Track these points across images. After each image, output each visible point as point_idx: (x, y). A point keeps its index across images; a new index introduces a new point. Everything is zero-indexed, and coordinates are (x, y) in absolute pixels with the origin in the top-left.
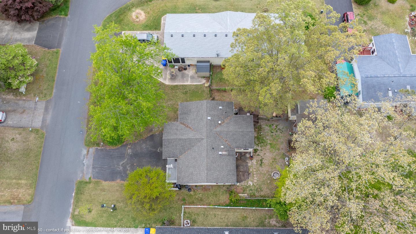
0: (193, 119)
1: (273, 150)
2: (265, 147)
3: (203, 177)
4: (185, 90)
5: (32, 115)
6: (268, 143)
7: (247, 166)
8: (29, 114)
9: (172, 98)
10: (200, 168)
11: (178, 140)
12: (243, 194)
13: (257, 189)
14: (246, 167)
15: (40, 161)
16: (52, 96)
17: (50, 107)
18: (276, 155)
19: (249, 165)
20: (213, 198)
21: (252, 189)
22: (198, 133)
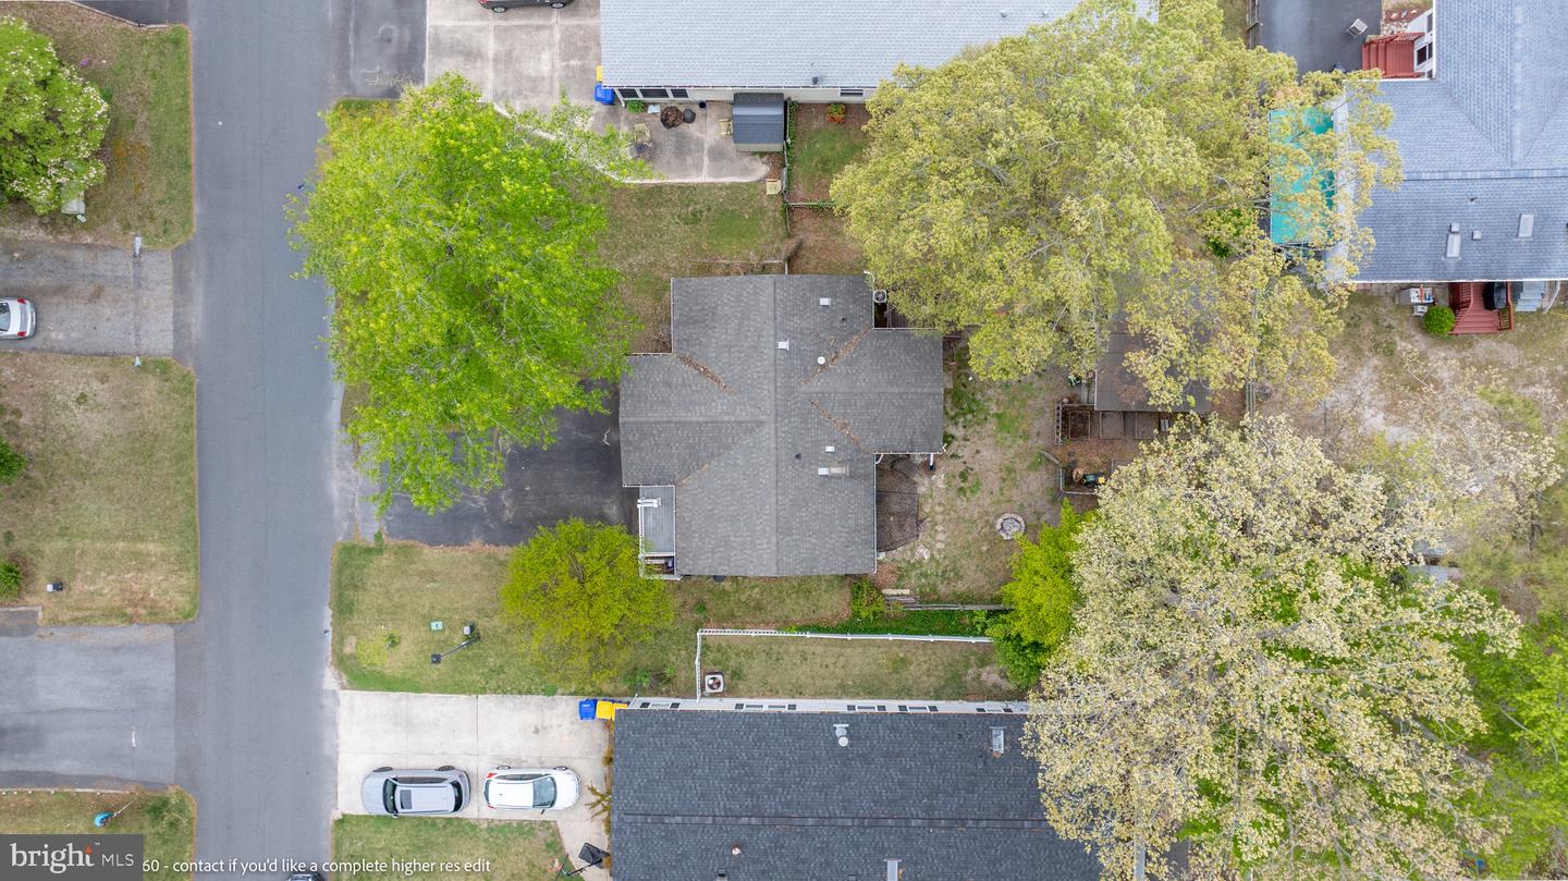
0: (726, 346)
1: (1006, 438)
2: (978, 428)
3: (765, 556)
4: (690, 209)
5: (131, 308)
6: (991, 412)
7: (913, 494)
8: (119, 304)
9: (644, 241)
10: (755, 526)
11: (673, 425)
12: (897, 588)
13: (944, 572)
14: (910, 498)
15: (195, 475)
16: (194, 230)
17: (193, 274)
18: (1017, 455)
19: (922, 490)
20: (798, 603)
21: (929, 572)
22: (745, 400)
